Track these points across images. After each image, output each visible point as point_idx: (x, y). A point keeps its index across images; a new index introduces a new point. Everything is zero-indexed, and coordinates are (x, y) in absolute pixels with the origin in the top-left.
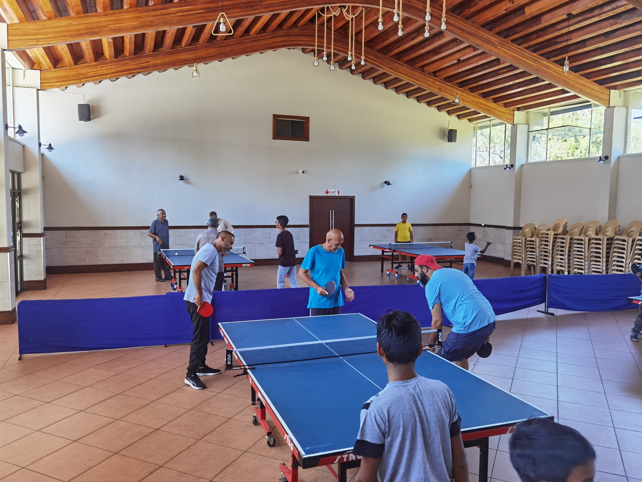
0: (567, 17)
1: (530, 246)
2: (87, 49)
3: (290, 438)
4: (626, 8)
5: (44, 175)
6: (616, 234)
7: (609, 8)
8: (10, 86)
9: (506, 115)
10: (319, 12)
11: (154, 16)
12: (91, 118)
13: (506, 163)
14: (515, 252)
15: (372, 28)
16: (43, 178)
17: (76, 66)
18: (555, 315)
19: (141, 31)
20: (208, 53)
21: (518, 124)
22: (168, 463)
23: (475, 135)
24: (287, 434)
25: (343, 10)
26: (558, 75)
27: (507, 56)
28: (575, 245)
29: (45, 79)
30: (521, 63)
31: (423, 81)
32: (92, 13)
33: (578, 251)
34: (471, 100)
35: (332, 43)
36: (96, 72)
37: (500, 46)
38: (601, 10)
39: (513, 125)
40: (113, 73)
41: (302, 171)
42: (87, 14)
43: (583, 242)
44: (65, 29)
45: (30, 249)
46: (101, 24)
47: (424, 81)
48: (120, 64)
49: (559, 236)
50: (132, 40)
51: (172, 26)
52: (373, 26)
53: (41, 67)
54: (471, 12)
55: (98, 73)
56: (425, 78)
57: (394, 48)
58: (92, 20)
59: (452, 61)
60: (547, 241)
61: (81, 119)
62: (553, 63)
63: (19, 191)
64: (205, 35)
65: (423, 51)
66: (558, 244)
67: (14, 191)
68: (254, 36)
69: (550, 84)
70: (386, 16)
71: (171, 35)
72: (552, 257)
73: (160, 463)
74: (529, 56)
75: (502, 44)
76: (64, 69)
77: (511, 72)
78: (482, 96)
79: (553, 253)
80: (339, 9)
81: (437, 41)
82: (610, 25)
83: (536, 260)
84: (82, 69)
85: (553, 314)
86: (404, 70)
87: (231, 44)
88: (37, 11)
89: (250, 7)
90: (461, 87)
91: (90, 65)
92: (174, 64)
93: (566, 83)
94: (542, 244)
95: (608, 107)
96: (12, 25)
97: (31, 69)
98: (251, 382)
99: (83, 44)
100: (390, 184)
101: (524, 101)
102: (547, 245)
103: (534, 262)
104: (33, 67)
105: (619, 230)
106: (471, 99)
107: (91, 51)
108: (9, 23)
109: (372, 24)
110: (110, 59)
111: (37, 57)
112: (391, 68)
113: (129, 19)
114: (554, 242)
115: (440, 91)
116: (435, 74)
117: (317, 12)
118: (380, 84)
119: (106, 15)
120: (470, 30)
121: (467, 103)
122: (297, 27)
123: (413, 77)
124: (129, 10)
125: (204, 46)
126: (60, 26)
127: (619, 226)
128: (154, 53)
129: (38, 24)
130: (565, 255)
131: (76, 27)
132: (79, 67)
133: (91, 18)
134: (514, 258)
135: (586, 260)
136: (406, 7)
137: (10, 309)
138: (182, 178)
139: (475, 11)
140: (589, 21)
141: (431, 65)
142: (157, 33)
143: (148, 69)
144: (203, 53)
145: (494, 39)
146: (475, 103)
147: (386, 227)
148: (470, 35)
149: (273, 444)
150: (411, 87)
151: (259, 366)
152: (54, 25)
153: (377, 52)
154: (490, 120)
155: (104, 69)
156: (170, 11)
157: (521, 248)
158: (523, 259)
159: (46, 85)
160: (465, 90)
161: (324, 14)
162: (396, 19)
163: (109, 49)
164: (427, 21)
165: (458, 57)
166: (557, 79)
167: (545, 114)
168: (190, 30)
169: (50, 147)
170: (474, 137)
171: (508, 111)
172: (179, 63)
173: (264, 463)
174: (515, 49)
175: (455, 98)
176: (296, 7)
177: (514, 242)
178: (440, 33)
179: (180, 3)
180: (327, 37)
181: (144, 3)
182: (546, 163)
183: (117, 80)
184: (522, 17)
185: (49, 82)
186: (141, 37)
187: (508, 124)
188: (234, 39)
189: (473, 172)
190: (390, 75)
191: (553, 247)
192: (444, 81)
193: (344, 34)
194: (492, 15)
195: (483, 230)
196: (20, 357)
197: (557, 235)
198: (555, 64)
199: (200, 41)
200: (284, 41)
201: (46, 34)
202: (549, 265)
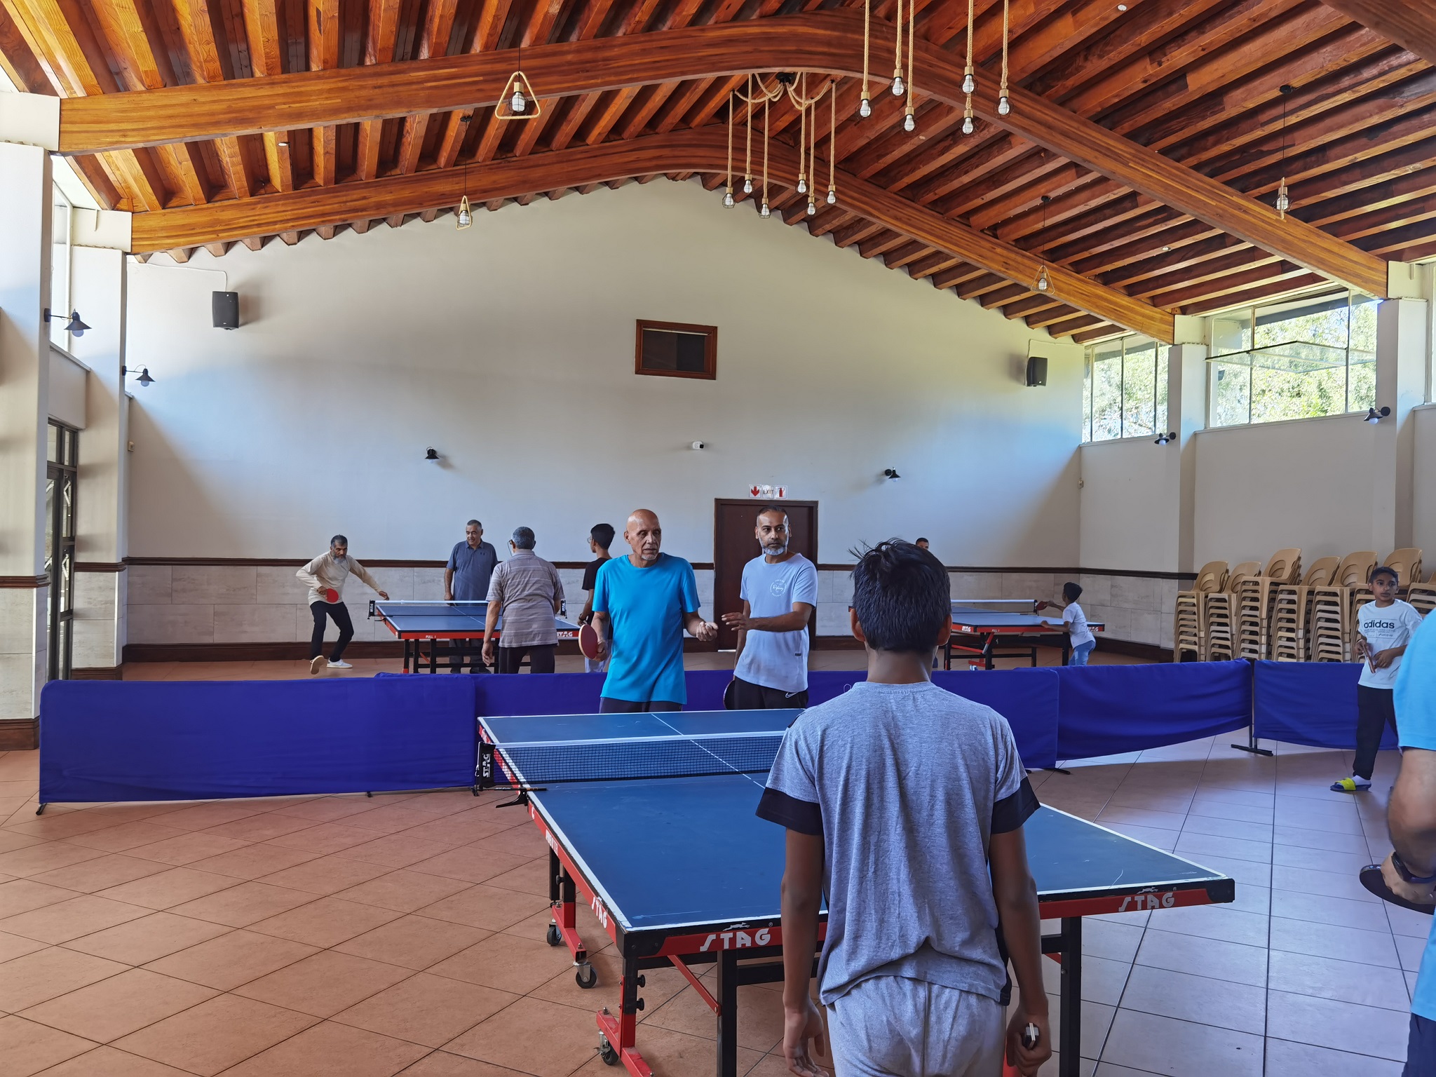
0: (1281, 93)
1: (1217, 612)
2: (233, 164)
3: (603, 901)
4: (1411, 70)
5: (131, 443)
6: (1413, 579)
7: (1374, 71)
8: (65, 243)
9: (1157, 324)
10: (736, 93)
11: (375, 88)
12: (241, 321)
13: (1158, 432)
14: (1182, 626)
15: (850, 130)
16: (130, 450)
17: (210, 205)
18: (1274, 754)
19: (345, 118)
20: (494, 182)
21: (1184, 343)
23: (1089, 372)
24: (597, 894)
25: (787, 87)
26: (1267, 226)
27: (1151, 183)
28: (1320, 607)
29: (142, 232)
30: (1183, 201)
31: (968, 247)
32: (243, 78)
33: (1328, 620)
34: (1077, 290)
35: (768, 160)
36: (252, 218)
37: (1135, 162)
38: (1355, 76)
39: (1174, 345)
40: (289, 221)
41: (699, 443)
42: (231, 81)
43: (1338, 599)
44: (182, 110)
45: (90, 599)
46: (260, 103)
47: (970, 246)
48: (305, 201)
49: (1282, 587)
50: (331, 146)
51: (412, 109)
52: (855, 125)
53: (134, 205)
54: (1068, 87)
55: (256, 220)
56: (973, 239)
57: (901, 173)
58: (241, 94)
59: (1031, 200)
60: (1256, 599)
61: (218, 324)
62: (1256, 200)
63: (73, 469)
64: (489, 141)
65: (966, 179)
66: (1281, 606)
67: (61, 466)
68: (596, 146)
69: (1253, 248)
70: (882, 102)
71: (415, 139)
72: (1269, 636)
74: (1201, 184)
75: (1140, 159)
76: (184, 211)
77: (1163, 225)
78: (1100, 280)
79: (1269, 627)
80: (779, 85)
81: (997, 156)
82: (1377, 111)
83: (1233, 644)
84: (223, 212)
85: (1269, 753)
86: (926, 221)
87: (546, 162)
88: (126, 74)
89: (582, 71)
90: (1052, 262)
91: (239, 202)
92: (421, 204)
93: (1287, 246)
94: (1245, 606)
95: (1385, 300)
96: (71, 100)
97: (113, 210)
98: (533, 816)
99: (225, 152)
100: (897, 476)
101: (1196, 291)
102: (1256, 609)
103: (1227, 647)
104: (118, 205)
105: (1420, 572)
106: (1076, 287)
107: (240, 168)
108: (64, 95)
109: (853, 121)
110: (283, 191)
111: (125, 181)
112: (896, 218)
113: (321, 92)
114: (1272, 600)
115: (1007, 269)
116: (995, 232)
117: (731, 93)
118: (875, 256)
119: (273, 84)
120: (1068, 127)
121: (1068, 297)
122: (691, 128)
123: (946, 237)
124: (321, 73)
125: (487, 165)
126: (173, 105)
127: (1420, 562)
128: (379, 179)
129: (125, 100)
130: (1298, 629)
131: (206, 108)
132: (216, 207)
133: (240, 89)
134: (1182, 640)
135: (1347, 639)
137: (33, 717)
138: (432, 454)
139: (1075, 86)
140: (1332, 103)
141: (984, 213)
142: (386, 123)
143: (364, 213)
144: (486, 180)
145: (1123, 147)
146: (1086, 295)
148: (1069, 137)
149: (588, 982)
150: (945, 261)
151: (557, 786)
152: (160, 103)
153: (866, 183)
154: (1123, 337)
155: (268, 212)
156: (410, 78)
157: (1196, 617)
158: (1203, 642)
159: (143, 245)
160: (1062, 267)
161: (747, 97)
162: (897, 90)
163: (280, 167)
164: (969, 99)
165: (1043, 191)
166: (1268, 237)
167: (1244, 324)
168: (455, 129)
169: (145, 378)
170: (1086, 377)
171: (1160, 316)
172: (432, 200)
173: (565, 1019)
174: (1168, 168)
175: (1039, 281)
176: (683, 73)
177: (1181, 603)
178: (1003, 139)
179: (434, 62)
180: (752, 151)
181: (356, 59)
182: (1249, 427)
183: (298, 241)
184: (1180, 97)
185: (149, 236)
186: (348, 137)
187: (1161, 345)
188: (551, 153)
189: (1085, 451)
190: (898, 235)
191: (1270, 613)
192: (1016, 247)
193: (793, 145)
194: (1114, 93)
195: (1109, 583)
196: (40, 808)
197: (1277, 584)
198: (1259, 202)
199: (478, 154)
200: (660, 157)
201: (143, 119)
202: (1261, 654)
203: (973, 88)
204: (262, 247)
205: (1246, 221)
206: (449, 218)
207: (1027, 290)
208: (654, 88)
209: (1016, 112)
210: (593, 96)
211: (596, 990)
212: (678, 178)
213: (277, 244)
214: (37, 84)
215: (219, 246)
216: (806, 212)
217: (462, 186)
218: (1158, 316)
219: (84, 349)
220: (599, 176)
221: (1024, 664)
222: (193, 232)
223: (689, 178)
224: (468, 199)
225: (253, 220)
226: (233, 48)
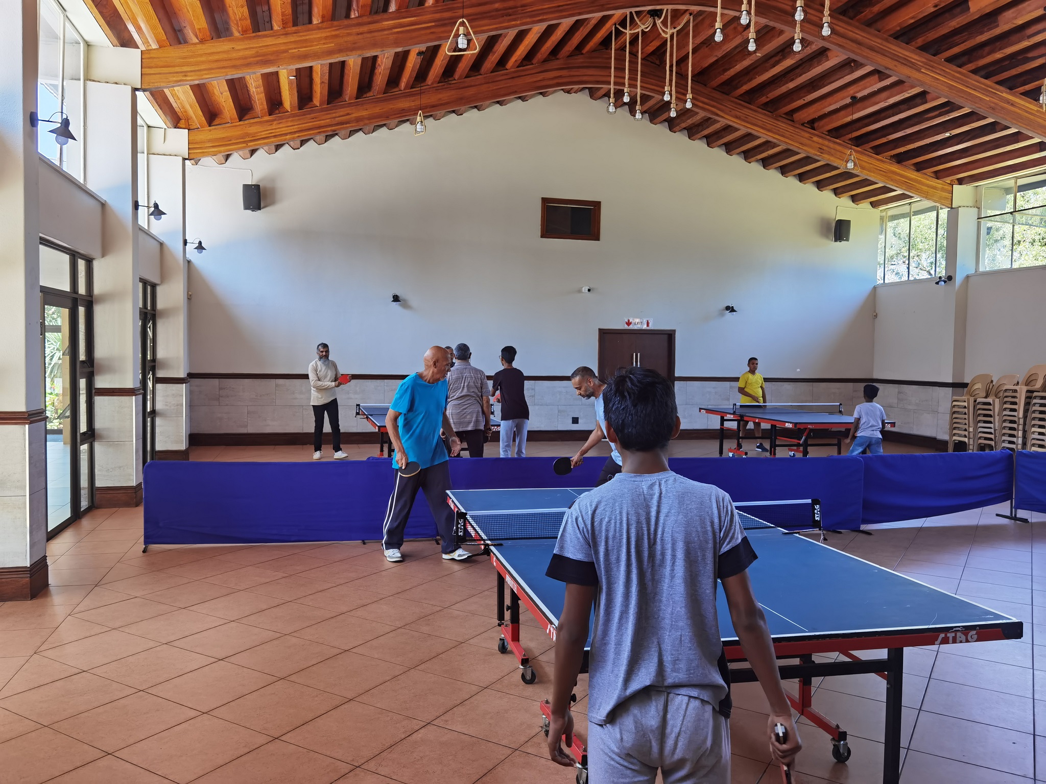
0: (1044, 12)
1: (983, 413)
2: (258, 93)
5: (190, 293)
8: (143, 153)
9: (939, 192)
10: (617, 26)
11: (358, 34)
12: (262, 205)
13: (938, 274)
14: (955, 423)
15: (704, 50)
16: (189, 298)
17: (241, 123)
18: (1030, 521)
19: (337, 57)
20: (440, 99)
21: (960, 207)
22: (363, 696)
23: (883, 230)
24: (550, 621)
25: (656, 20)
26: (1029, 115)
27: (938, 85)
29: (195, 143)
30: (963, 97)
31: (791, 137)
32: (265, 31)
35: (641, 76)
36: (270, 131)
37: (926, 68)
39: (952, 208)
40: (295, 132)
41: (587, 288)
42: (258, 34)
44: (225, 56)
45: (167, 402)
46: (278, 49)
47: (793, 136)
48: (306, 117)
49: (1035, 394)
50: (325, 77)
51: (384, 49)
52: (707, 47)
53: (190, 124)
54: (874, 12)
55: (273, 133)
56: (795, 131)
57: (741, 82)
58: (267, 42)
59: (842, 100)
60: (1015, 403)
61: (247, 207)
62: (1021, 96)
63: (153, 312)
64: (436, 69)
65: (791, 85)
66: (1034, 408)
67: (146, 311)
68: (513, 70)
69: (1018, 133)
70: (728, 29)
71: (384, 70)
72: (1025, 431)
73: (350, 695)
74: (978, 84)
75: (929, 66)
76: (224, 128)
77: (946, 116)
78: (895, 159)
79: (1025, 424)
80: (650, 19)
81: (816, 67)
83: (995, 437)
84: (251, 127)
85: (1025, 521)
86: (759, 118)
87: (477, 84)
88: (185, 31)
89: (506, 15)
90: (857, 147)
91: (261, 120)
92: (388, 117)
94: (1006, 408)
96: (149, 51)
97: (175, 128)
98: (495, 564)
99: (252, 84)
100: (735, 311)
101: (970, 167)
102: (1014, 410)
103: (991, 439)
104: (179, 125)
106: (876, 166)
107: (263, 96)
108: (144, 49)
109: (706, 44)
110: (291, 111)
111: (183, 107)
112: (736, 117)
113: (320, 39)
114: (1027, 404)
115: (821, 153)
116: (812, 125)
117: (614, 26)
118: (719, 146)
119: (286, 34)
120: (873, 43)
121: (868, 172)
122: (582, 54)
123: (774, 131)
124: (320, 25)
125: (434, 87)
126: (219, 53)
128: (358, 100)
129: (185, 50)
131: (241, 54)
132: (246, 124)
133: (265, 39)
134: (955, 434)
136: (762, 9)
137: (134, 484)
138: (396, 299)
139: (880, 11)
141: (805, 110)
142: (364, 60)
143: (348, 125)
144: (433, 98)
145: (916, 57)
147: (729, 382)
148: (874, 51)
149: (531, 679)
150: (773, 149)
151: (510, 542)
152: (209, 51)
153: (714, 91)
154: (911, 203)
155: (281, 127)
156: (383, 26)
157: (966, 416)
158: (971, 436)
159: (196, 153)
160: (864, 150)
161: (626, 29)
162: (744, 20)
163: (290, 94)
164: (798, 26)
165: (852, 92)
166: (1032, 124)
167: (1008, 191)
168: (413, 61)
169: (200, 247)
170: (881, 233)
171: (941, 186)
172: (395, 114)
173: (516, 705)
174: (952, 72)
175: (847, 162)
176: (580, 14)
177: (955, 406)
178: (822, 53)
179: (399, 13)
180: (629, 70)
181: (344, 13)
182: (1011, 271)
183: (301, 147)
184: (964, 17)
185: (200, 146)
186: (338, 71)
187: (941, 209)
188: (480, 76)
189: (879, 291)
190: (737, 130)
191: (1026, 413)
192: (828, 136)
193: (659, 64)
194: (911, 15)
195: (897, 390)
196: (145, 548)
197: (1032, 392)
198: (1024, 97)
199: (428, 79)
200: (560, 77)
201: (197, 64)
202: (1017, 445)
203: (803, 17)
204: (276, 152)
205: (1013, 111)
206: (406, 127)
207: (836, 168)
208: (556, 26)
209: (835, 34)
210: (512, 34)
211: (536, 686)
212: (571, 92)
213: (286, 149)
214: (125, 41)
215: (247, 152)
216: (669, 113)
217: (417, 103)
218: (940, 186)
219: (158, 227)
220: (515, 92)
221: (832, 452)
222: (230, 142)
223: (580, 91)
224: (423, 113)
225: (271, 133)
226: (259, 9)
